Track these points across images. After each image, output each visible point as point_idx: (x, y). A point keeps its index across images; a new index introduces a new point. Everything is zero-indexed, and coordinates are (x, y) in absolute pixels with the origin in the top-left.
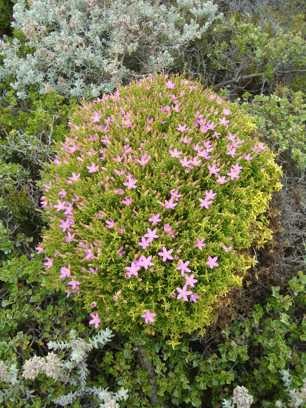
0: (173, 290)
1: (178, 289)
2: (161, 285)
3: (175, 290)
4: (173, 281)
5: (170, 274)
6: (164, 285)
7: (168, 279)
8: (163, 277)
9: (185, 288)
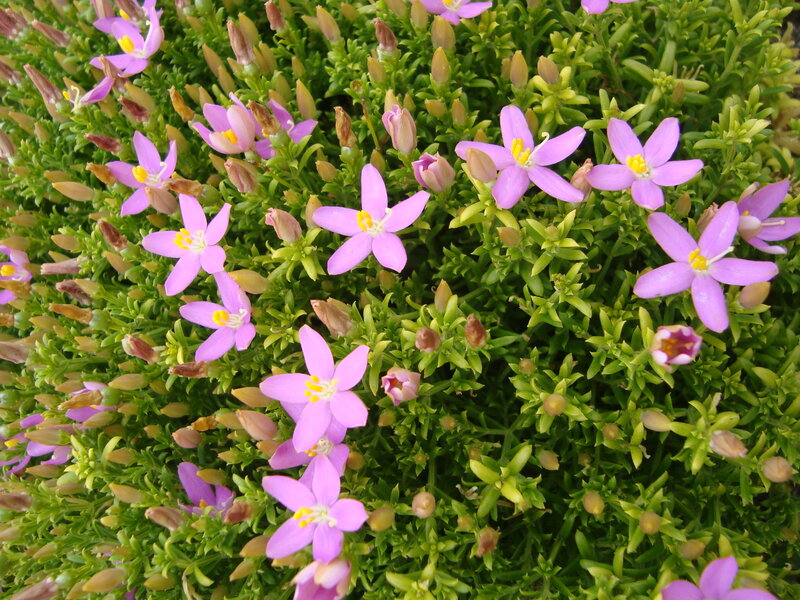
0: (633, 324)
1: (653, 284)
2: (548, 386)
3: (643, 314)
4: (569, 289)
5: (516, 283)
6: (568, 362)
7: (540, 310)
8: (511, 338)
9: (668, 234)
